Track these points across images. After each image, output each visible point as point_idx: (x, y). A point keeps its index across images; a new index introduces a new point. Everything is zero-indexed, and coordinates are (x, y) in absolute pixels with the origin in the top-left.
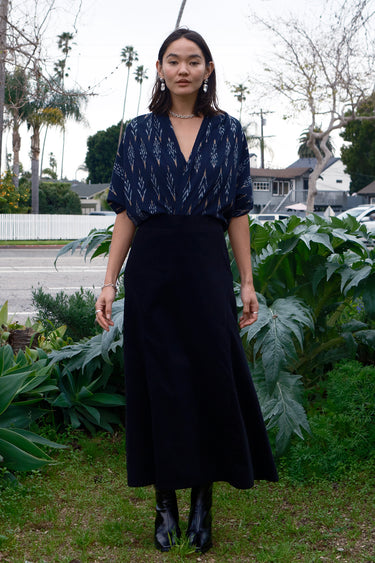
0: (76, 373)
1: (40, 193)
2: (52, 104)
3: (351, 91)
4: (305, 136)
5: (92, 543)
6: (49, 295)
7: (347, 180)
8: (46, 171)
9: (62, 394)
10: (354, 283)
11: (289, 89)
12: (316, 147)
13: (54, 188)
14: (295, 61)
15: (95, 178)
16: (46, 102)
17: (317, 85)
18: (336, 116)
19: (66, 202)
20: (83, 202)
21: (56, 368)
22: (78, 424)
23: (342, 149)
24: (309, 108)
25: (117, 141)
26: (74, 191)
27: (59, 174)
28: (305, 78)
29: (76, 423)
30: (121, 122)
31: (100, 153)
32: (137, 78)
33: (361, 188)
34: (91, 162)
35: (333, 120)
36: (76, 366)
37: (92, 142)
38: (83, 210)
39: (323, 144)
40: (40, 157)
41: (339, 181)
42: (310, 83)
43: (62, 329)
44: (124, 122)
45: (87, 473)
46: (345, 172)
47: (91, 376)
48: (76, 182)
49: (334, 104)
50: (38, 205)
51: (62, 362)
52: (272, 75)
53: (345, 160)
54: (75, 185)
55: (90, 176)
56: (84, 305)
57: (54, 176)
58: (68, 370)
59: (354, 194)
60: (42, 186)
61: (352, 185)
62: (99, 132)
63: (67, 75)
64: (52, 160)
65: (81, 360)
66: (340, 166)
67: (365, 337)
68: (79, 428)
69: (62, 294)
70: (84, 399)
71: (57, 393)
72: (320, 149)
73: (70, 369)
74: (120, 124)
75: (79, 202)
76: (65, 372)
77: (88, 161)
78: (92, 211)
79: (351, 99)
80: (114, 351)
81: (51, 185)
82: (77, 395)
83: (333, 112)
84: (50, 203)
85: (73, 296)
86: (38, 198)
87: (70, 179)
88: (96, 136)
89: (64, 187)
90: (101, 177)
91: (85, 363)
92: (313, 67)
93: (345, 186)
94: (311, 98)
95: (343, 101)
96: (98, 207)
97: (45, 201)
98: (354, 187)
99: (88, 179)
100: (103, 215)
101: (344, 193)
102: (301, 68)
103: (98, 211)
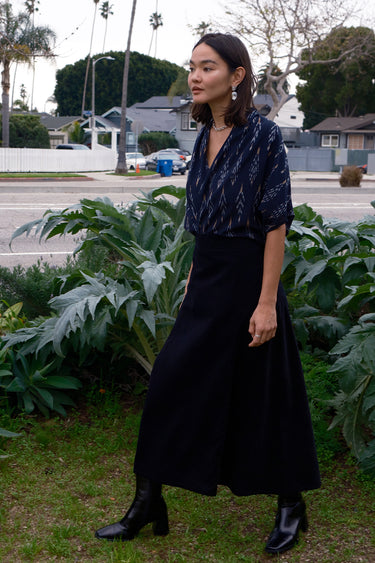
0: (30, 357)
1: (11, 126)
2: (22, 40)
3: (309, 36)
4: (263, 72)
5: (40, 552)
6: (6, 269)
7: (301, 117)
8: (18, 102)
9: (16, 378)
10: (309, 278)
11: (249, 32)
12: (272, 90)
13: (24, 121)
14: (256, 5)
15: (63, 111)
16: (16, 38)
17: (276, 29)
18: (293, 60)
19: (35, 134)
20: (51, 133)
21: (10, 352)
22: (32, 408)
23: (298, 87)
24: (267, 52)
25: (84, 75)
26: (42, 124)
27: (29, 105)
28: (265, 22)
29: (30, 407)
30: (88, 56)
31: (68, 86)
32: (102, 14)
33: (314, 125)
34: (60, 95)
35: (291, 63)
36: (30, 349)
37: (60, 75)
38: (51, 142)
39: (280, 87)
40: (10, 92)
41: (293, 117)
42: (269, 28)
43: (17, 308)
44: (91, 56)
45: (38, 464)
46: (300, 109)
47: (44, 360)
48: (45, 114)
49: (292, 48)
50: (8, 137)
51: (16, 347)
52: (233, 18)
53: (299, 97)
54: (44, 117)
55: (59, 108)
56: (41, 278)
57: (25, 108)
58: (21, 354)
59: (307, 131)
60: (12, 119)
61: (305, 121)
62: (67, 66)
63: (37, 9)
64: (23, 91)
65: (35, 343)
66: (295, 104)
67: (316, 324)
68: (32, 413)
69: (19, 268)
70: (38, 382)
71: (12, 378)
72: (276, 91)
73: (24, 353)
74: (87, 58)
75: (47, 134)
76: (18, 357)
77: (57, 93)
78: (60, 143)
79: (308, 44)
80: (68, 337)
81: (21, 118)
82: (31, 378)
83: (290, 56)
84: (20, 135)
85: (30, 269)
86: (8, 132)
87: (40, 111)
88: (64, 70)
89: (34, 118)
90: (69, 109)
91: (39, 348)
92: (272, 12)
93: (299, 122)
94: (270, 43)
95: (300, 45)
96: (66, 138)
97: (14, 133)
98: (308, 124)
99: (57, 111)
100: (71, 148)
101: (298, 129)
102: (261, 12)
103: (66, 144)
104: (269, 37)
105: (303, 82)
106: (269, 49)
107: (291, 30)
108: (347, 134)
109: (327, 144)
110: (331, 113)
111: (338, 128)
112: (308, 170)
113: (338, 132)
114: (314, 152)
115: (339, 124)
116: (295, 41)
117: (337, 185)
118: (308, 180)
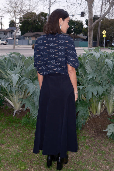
7: (20, 32)
11: (10, 12)
14: (11, 6)
23: (19, 26)
33: (24, 35)
41: (18, 32)
52: (6, 9)
59: (22, 36)
98: (22, 34)
101: (20, 35)
102: (13, 7)
104: (15, 13)
105: (21, 24)
106: (15, 16)
107: (20, 12)
108: (31, 37)
109: (27, 39)
110: (27, 32)
111: (29, 35)
112: (23, 45)
113: (29, 36)
114: (24, 41)
115: (29, 34)
116: (21, 15)
117: (31, 48)
118: (24, 47)
